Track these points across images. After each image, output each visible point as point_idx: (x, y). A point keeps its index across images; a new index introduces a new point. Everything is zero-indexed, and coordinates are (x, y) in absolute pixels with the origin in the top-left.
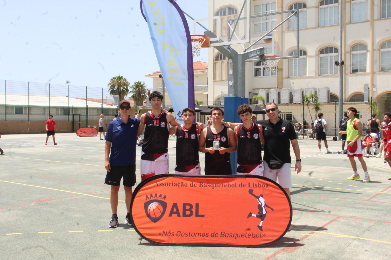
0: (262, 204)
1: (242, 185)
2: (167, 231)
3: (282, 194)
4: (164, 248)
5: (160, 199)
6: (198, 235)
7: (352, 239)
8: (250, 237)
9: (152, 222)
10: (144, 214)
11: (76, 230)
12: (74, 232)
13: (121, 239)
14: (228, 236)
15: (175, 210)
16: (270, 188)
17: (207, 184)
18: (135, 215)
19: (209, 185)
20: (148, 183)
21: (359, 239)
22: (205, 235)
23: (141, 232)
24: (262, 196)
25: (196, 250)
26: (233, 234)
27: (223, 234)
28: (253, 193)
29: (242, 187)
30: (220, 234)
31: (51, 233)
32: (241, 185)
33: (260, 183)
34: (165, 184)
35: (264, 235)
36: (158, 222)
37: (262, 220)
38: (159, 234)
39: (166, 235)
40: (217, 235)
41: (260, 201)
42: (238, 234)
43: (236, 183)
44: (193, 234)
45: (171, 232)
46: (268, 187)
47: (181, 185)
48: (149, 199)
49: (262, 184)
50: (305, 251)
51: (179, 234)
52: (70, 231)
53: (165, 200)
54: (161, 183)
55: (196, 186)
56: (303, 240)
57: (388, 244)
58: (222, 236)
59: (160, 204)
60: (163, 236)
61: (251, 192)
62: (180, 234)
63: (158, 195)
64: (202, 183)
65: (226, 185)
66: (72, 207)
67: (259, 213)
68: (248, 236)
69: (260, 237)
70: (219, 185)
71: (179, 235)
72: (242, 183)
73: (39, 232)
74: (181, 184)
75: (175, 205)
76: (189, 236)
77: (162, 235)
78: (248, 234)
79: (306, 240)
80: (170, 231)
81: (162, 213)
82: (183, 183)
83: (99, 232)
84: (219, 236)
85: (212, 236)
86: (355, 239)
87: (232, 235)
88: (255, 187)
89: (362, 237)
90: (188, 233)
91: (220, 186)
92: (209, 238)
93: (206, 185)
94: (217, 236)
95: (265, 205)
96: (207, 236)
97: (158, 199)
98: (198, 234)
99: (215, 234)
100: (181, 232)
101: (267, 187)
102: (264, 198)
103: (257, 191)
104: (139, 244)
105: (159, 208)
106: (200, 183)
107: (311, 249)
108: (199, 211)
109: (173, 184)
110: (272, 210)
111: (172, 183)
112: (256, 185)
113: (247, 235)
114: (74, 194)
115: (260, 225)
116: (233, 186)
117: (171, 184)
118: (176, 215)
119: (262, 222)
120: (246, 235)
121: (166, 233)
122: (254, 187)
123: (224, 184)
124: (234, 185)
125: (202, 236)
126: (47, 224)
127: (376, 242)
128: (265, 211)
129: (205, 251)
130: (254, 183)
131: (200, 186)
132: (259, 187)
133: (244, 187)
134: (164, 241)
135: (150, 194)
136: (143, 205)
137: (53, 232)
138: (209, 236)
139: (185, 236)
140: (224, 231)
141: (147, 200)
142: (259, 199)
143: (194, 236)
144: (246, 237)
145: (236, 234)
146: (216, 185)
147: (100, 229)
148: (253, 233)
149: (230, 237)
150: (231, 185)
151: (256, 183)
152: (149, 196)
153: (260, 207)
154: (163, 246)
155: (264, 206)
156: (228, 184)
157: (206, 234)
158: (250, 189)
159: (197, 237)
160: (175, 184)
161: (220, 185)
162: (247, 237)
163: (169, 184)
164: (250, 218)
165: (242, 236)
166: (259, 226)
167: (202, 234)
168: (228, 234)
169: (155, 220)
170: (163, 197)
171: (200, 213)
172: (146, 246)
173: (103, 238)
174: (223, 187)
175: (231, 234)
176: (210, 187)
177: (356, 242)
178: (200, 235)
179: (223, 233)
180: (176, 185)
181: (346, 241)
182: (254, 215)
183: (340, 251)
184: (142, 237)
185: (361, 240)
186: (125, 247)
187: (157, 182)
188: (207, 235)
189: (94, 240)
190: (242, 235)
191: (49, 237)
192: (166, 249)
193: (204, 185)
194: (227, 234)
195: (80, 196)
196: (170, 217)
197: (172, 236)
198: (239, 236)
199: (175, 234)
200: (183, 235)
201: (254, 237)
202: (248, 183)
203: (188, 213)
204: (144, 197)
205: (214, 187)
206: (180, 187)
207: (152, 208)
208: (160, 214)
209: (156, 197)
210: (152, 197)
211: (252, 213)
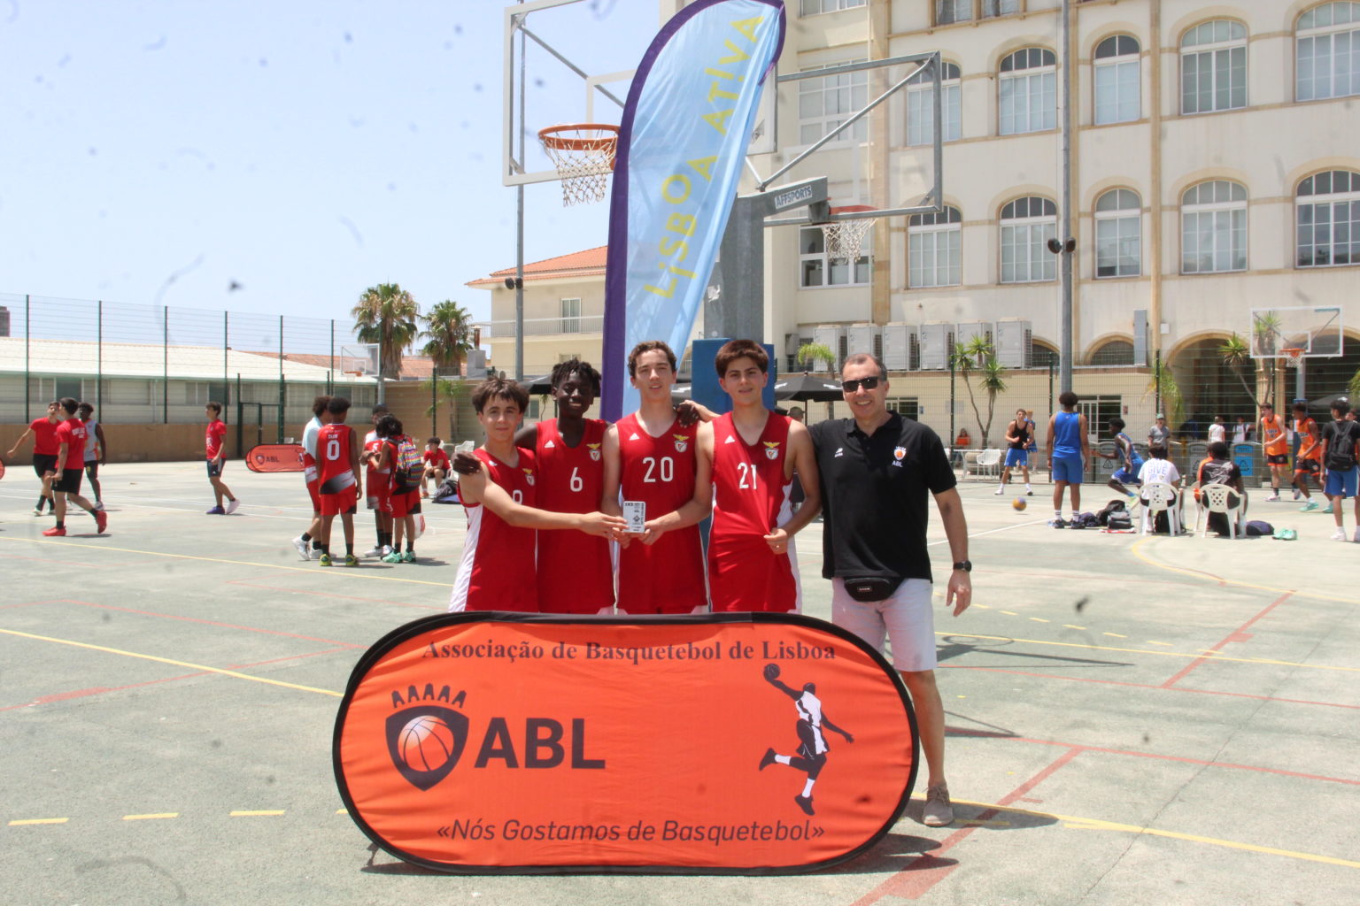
0: (813, 717)
1: (739, 652)
2: (468, 821)
3: (884, 682)
4: (455, 884)
5: (442, 703)
6: (583, 833)
7: (1127, 834)
9: (415, 787)
10: (386, 759)
11: (152, 811)
12: (142, 821)
13: (306, 848)
14: (689, 837)
15: (497, 745)
16: (839, 660)
17: (614, 650)
18: (350, 763)
19: (620, 650)
20: (399, 648)
21: (1150, 834)
22: (606, 834)
23: (375, 826)
24: (811, 689)
25: (571, 892)
26: (707, 828)
27: (673, 830)
28: (778, 679)
29: (739, 656)
30: (660, 827)
31: (59, 824)
32: (735, 651)
33: (803, 644)
34: (461, 651)
35: (817, 831)
36: (439, 785)
37: (813, 776)
38: (439, 832)
39: (464, 836)
40: (649, 833)
41: (805, 706)
42: (725, 828)
43: (718, 644)
44: (564, 831)
45: (484, 824)
46: (833, 657)
47: (519, 651)
48: (403, 703)
49: (810, 648)
50: (966, 888)
51: (512, 831)
52: (129, 814)
53: (461, 706)
54: (448, 646)
55: (572, 654)
56: (958, 845)
57: (1249, 853)
58: (670, 834)
59: (442, 722)
60: (453, 837)
61: (771, 674)
62: (516, 831)
63: (437, 690)
64: (597, 644)
65: (681, 650)
66: (163, 719)
67: (800, 750)
68: (762, 833)
69: (806, 838)
70: (657, 652)
71: (513, 834)
72: (739, 643)
73: (15, 819)
74: (519, 647)
75: (498, 726)
76: (550, 837)
77: (450, 836)
78: (760, 829)
79: (968, 846)
80: (480, 820)
81: (450, 754)
82: (528, 646)
83: (234, 817)
84: (658, 836)
85: (632, 837)
86: (1136, 836)
87: (706, 833)
88: (788, 658)
89: (1161, 827)
90: (543, 827)
91: (661, 655)
92: (623, 843)
93: (611, 652)
94: (651, 838)
95: (824, 720)
96: (614, 836)
97: (435, 703)
98: (583, 829)
99: (642, 829)
100: (518, 824)
101: (829, 655)
102: (818, 698)
103: (791, 673)
104: (364, 870)
105: (441, 738)
106: (589, 645)
107: (984, 883)
108: (586, 747)
109: (490, 647)
110: (849, 738)
111: (486, 644)
112: (788, 651)
113: (758, 832)
114: (185, 669)
115: (806, 794)
116: (708, 654)
117: (483, 647)
118: (502, 762)
119: (810, 783)
120: (754, 832)
121: (464, 828)
122: (782, 656)
123: (675, 648)
124: (711, 650)
126: (55, 787)
127: (1211, 845)
128: (823, 743)
129: (605, 896)
130: (782, 643)
131: (589, 656)
132: (799, 656)
133: (747, 656)
134: (457, 857)
135: (409, 685)
136: (383, 725)
137: (64, 820)
138: (620, 837)
139: (535, 838)
140: (675, 819)
141: (395, 706)
142: (802, 699)
143: (566, 837)
144: (753, 838)
145: (719, 829)
146: (647, 650)
147: (238, 806)
148: (779, 822)
149: (695, 838)
150: (701, 651)
151: (792, 642)
152: (404, 694)
153: (804, 729)
154: (452, 877)
155: (818, 725)
156: (690, 646)
157: (609, 831)
158: (769, 665)
159: (577, 841)
160: (500, 648)
161: (661, 650)
162: (759, 838)
163: (477, 649)
164: (768, 768)
165: (741, 836)
166: (800, 799)
167: (598, 830)
168: (690, 829)
169: (425, 781)
170: (453, 694)
171: (587, 756)
172: (391, 875)
173: (240, 843)
174: (670, 656)
175: (700, 830)
176: (625, 657)
177: (1140, 850)
178: (587, 833)
179: (671, 826)
180: (501, 652)
181: (1107, 845)
182: (783, 760)
183: (1090, 885)
184: (378, 841)
185: (1156, 841)
186: (314, 880)
187: (432, 643)
189: (206, 852)
190: (739, 832)
191: (44, 841)
192: (460, 888)
193: (605, 651)
194: (687, 827)
195: (203, 676)
196: (478, 769)
197: (485, 838)
198: (728, 835)
199: (498, 831)
200: (527, 833)
201: (782, 839)
202: (762, 644)
203: (544, 753)
204: (387, 698)
205: (640, 659)
206: (517, 659)
207: (413, 739)
208: (443, 760)
209: (429, 697)
210: (414, 698)
211: (776, 750)
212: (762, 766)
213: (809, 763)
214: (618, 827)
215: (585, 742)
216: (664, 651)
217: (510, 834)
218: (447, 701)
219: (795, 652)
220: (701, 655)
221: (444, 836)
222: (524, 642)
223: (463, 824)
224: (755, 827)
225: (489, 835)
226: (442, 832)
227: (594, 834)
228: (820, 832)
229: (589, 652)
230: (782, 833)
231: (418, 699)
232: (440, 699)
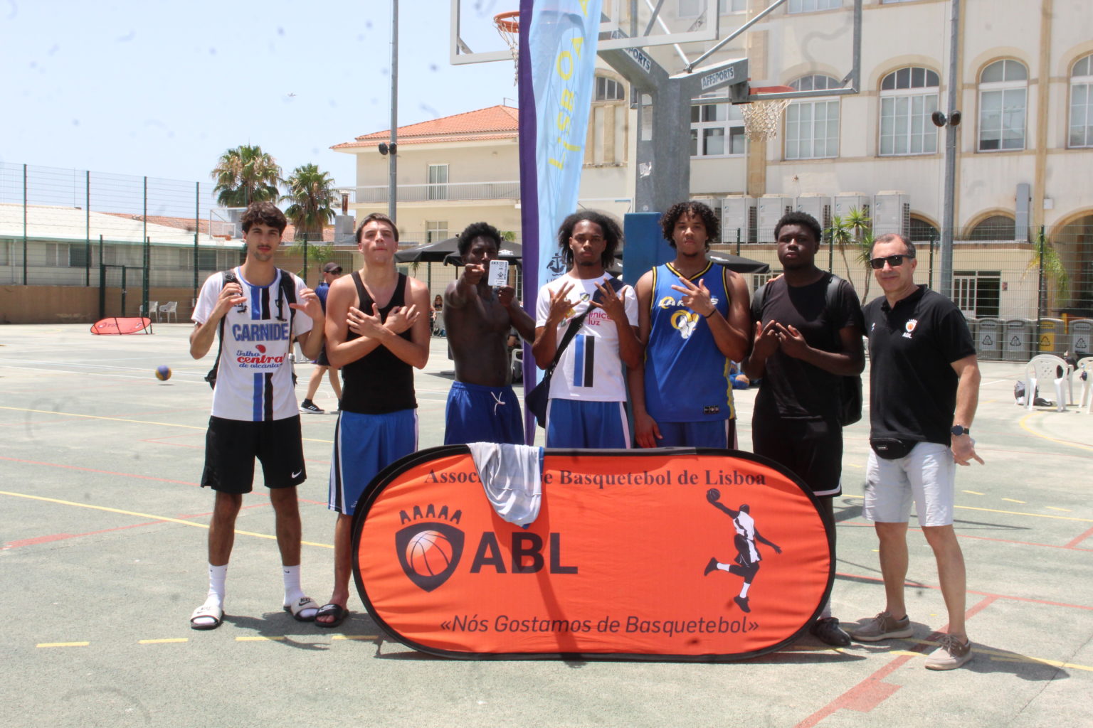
0: (747, 533)
1: (686, 479)
2: (466, 617)
5: (442, 520)
6: (560, 626)
8: (713, 631)
10: (397, 566)
14: (648, 630)
15: (488, 554)
17: (583, 476)
18: (367, 570)
19: (588, 477)
20: (406, 474)
22: (579, 626)
23: (389, 621)
24: (746, 509)
26: (663, 623)
27: (635, 624)
28: (719, 501)
29: (686, 482)
30: (624, 622)
32: (683, 478)
33: (738, 473)
34: (456, 477)
35: (752, 626)
36: (440, 587)
37: (748, 581)
38: (442, 626)
39: (463, 629)
40: (614, 626)
41: (741, 523)
42: (677, 622)
43: (669, 473)
44: (544, 625)
45: (479, 619)
46: (764, 484)
48: (409, 520)
49: (744, 476)
51: (503, 624)
53: (458, 522)
54: (446, 474)
55: (550, 480)
58: (632, 628)
60: (454, 630)
61: (713, 497)
62: (506, 625)
63: (438, 510)
64: (569, 472)
65: (638, 477)
67: (737, 559)
68: (707, 627)
69: (744, 631)
70: (619, 479)
71: (503, 627)
72: (686, 472)
75: (489, 539)
76: (533, 630)
77: (452, 628)
78: (706, 623)
80: (476, 616)
81: (449, 561)
84: (622, 629)
85: (601, 629)
87: (661, 626)
88: (726, 484)
90: (528, 621)
91: (622, 481)
92: (593, 635)
93: (581, 478)
94: (617, 631)
95: (757, 535)
96: (586, 629)
97: (436, 520)
98: (561, 623)
99: (609, 624)
100: (507, 619)
101: (759, 482)
102: (751, 516)
103: (730, 496)
104: (375, 657)
105: (442, 549)
106: (563, 471)
108: (561, 556)
110: (777, 549)
112: (727, 478)
113: (704, 626)
115: (743, 595)
116: (660, 481)
118: (493, 568)
119: (746, 586)
120: (700, 626)
121: (462, 624)
122: (722, 483)
123: (633, 476)
124: (663, 477)
125: (572, 629)
128: (756, 554)
130: (721, 472)
131: (563, 482)
132: (736, 482)
133: (692, 482)
134: (457, 645)
135: (415, 506)
136: (392, 539)
138: (591, 630)
139: (522, 630)
140: (635, 615)
141: (403, 523)
142: (738, 517)
143: (547, 630)
144: (700, 631)
145: (673, 623)
146: (610, 477)
148: (721, 618)
149: (653, 631)
150: (655, 478)
151: (731, 472)
152: (410, 513)
153: (740, 542)
155: (752, 539)
156: (646, 474)
157: (582, 624)
158: (711, 490)
159: (556, 632)
161: (622, 477)
162: (706, 632)
163: (470, 476)
164: (712, 574)
165: (691, 629)
166: (738, 599)
167: (573, 624)
168: (649, 623)
169: (429, 584)
170: (451, 513)
171: (563, 563)
174: (629, 482)
175: (656, 624)
176: (593, 482)
179: (633, 621)
182: (723, 567)
186: (334, 691)
187: (432, 472)
188: (585, 625)
190: (688, 626)
193: (575, 477)
194: (645, 622)
195: (159, 524)
196: (473, 574)
197: (480, 630)
198: (679, 628)
199: (491, 625)
200: (514, 625)
201: (723, 632)
202: (705, 473)
203: (528, 561)
204: (396, 517)
205: (605, 484)
207: (418, 548)
208: (444, 566)
209: (431, 515)
210: (418, 516)
211: (717, 559)
212: (706, 572)
213: (745, 570)
215: (561, 552)
216: (624, 478)
217: (500, 627)
218: (446, 518)
219: (732, 479)
220: (655, 482)
221: (447, 629)
223: (462, 619)
224: (701, 622)
225: (484, 628)
226: (444, 625)
227: (569, 627)
228: (755, 626)
229: (563, 477)
230: (724, 627)
231: (422, 517)
232: (439, 517)
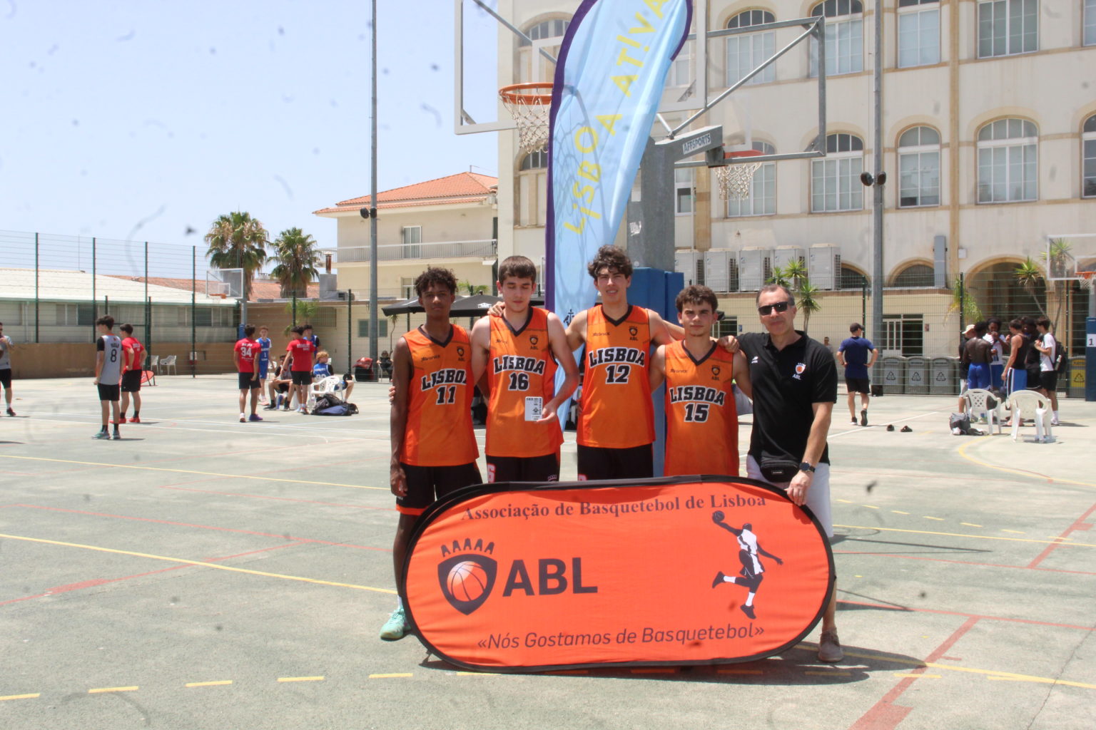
0: (751, 548)
1: (693, 503)
2: (500, 636)
5: (478, 552)
6: (583, 639)
8: (722, 637)
9: (459, 612)
10: (439, 593)
14: (662, 640)
15: (518, 579)
17: (601, 506)
18: (413, 598)
19: (605, 506)
20: (444, 514)
22: (600, 640)
23: (431, 641)
24: (749, 527)
26: (675, 632)
27: (650, 635)
28: (723, 522)
29: (693, 507)
30: (640, 634)
32: (690, 503)
33: (741, 496)
34: (489, 513)
35: (758, 631)
36: (476, 611)
37: (753, 590)
38: (479, 644)
39: (497, 646)
40: (632, 637)
41: (744, 540)
42: (688, 632)
43: (677, 499)
44: (569, 639)
45: (511, 637)
46: (764, 504)
47: (531, 512)
48: (449, 553)
49: (746, 498)
51: (532, 641)
53: (491, 553)
54: (480, 511)
55: (570, 511)
58: (647, 638)
59: (479, 566)
60: (489, 647)
61: (718, 518)
62: (535, 641)
63: (473, 543)
64: (588, 503)
65: (650, 504)
67: (742, 572)
68: (717, 633)
69: (750, 635)
70: (632, 506)
71: (533, 642)
72: (692, 498)
74: (531, 508)
75: (518, 566)
76: (559, 644)
77: (487, 646)
78: (715, 631)
80: (509, 634)
81: (485, 587)
82: (538, 507)
84: (639, 640)
85: (619, 641)
87: (674, 635)
88: (730, 506)
90: (555, 637)
91: (635, 509)
92: (613, 645)
93: (598, 508)
95: (760, 550)
96: (606, 641)
97: (473, 552)
98: (583, 637)
99: (627, 635)
100: (536, 635)
101: (761, 503)
102: (754, 533)
103: (733, 517)
105: (478, 577)
106: (582, 503)
108: (583, 578)
109: (510, 510)
110: (779, 561)
111: (507, 508)
112: (730, 501)
113: (713, 633)
115: (749, 603)
116: (670, 507)
117: (505, 510)
118: (522, 591)
119: (751, 595)
120: (710, 633)
121: (497, 642)
122: (725, 505)
123: (646, 502)
124: (672, 503)
125: (593, 642)
128: (759, 566)
130: (725, 496)
131: (582, 512)
132: (739, 504)
133: (699, 506)
134: (493, 661)
136: (434, 570)
138: (611, 642)
139: (549, 645)
140: (652, 627)
141: (444, 556)
142: (742, 535)
143: (571, 644)
144: (710, 638)
145: (684, 632)
146: (625, 505)
148: (729, 625)
149: (667, 640)
150: (665, 505)
151: (732, 495)
152: (450, 547)
153: (745, 557)
155: (756, 553)
156: (656, 500)
157: (602, 637)
158: (716, 512)
159: (578, 646)
160: (517, 510)
161: (635, 505)
162: (715, 638)
163: (501, 512)
164: (719, 586)
165: (702, 637)
166: (744, 608)
167: (594, 637)
168: (663, 633)
169: (468, 608)
170: (485, 545)
171: (584, 584)
174: (642, 510)
175: (669, 634)
176: (609, 511)
178: (586, 639)
179: (648, 632)
180: (518, 512)
182: (730, 579)
184: (431, 649)
187: (468, 510)
188: (605, 638)
190: (699, 634)
193: (594, 508)
194: (660, 632)
195: (188, 568)
196: (505, 598)
197: (512, 646)
198: (692, 636)
200: (542, 642)
201: (731, 638)
202: (710, 498)
203: (553, 583)
204: (438, 551)
205: (620, 512)
206: (530, 517)
207: (458, 578)
208: (480, 592)
209: (467, 548)
210: (457, 549)
211: (723, 572)
212: (714, 586)
213: (749, 581)
214: (609, 634)
215: (582, 574)
216: (637, 506)
217: (530, 643)
219: (735, 502)
220: (665, 508)
221: (483, 647)
222: (534, 505)
223: (496, 638)
224: (711, 629)
225: (515, 645)
226: (481, 644)
227: (591, 640)
228: (761, 631)
229: (582, 508)
230: (732, 633)
231: (460, 550)
232: (475, 549)
